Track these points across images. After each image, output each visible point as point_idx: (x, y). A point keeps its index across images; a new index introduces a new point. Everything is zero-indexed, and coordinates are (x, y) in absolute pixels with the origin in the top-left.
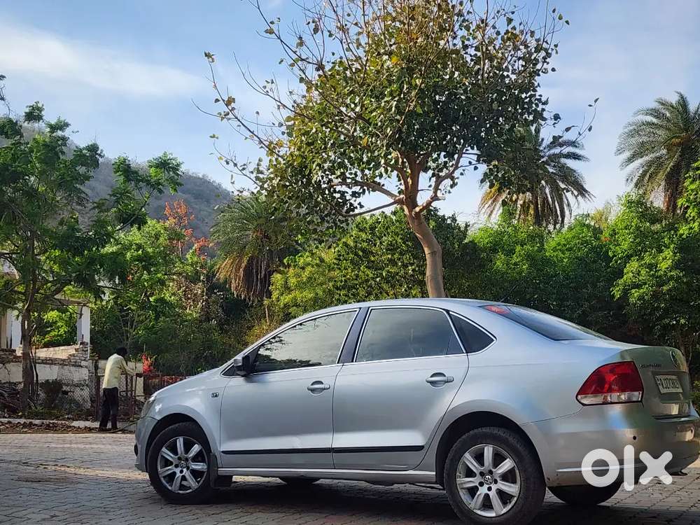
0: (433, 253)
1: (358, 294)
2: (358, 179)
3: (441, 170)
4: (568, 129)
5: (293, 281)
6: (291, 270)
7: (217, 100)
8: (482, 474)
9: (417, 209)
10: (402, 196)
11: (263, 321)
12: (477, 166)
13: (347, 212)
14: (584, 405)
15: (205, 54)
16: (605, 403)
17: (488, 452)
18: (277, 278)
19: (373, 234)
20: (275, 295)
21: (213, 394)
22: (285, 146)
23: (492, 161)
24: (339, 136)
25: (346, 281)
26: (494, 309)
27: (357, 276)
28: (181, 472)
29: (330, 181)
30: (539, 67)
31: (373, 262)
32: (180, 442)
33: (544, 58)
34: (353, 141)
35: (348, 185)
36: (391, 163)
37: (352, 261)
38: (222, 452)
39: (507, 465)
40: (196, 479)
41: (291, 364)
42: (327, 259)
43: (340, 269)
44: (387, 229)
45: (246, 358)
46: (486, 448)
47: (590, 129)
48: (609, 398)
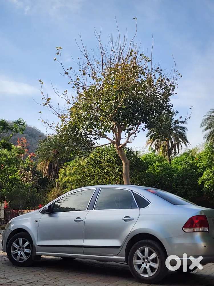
0: (126, 164)
1: (95, 178)
2: (97, 133)
3: (130, 130)
4: (181, 117)
5: (68, 172)
6: (68, 168)
7: (43, 99)
8: (144, 259)
9: (120, 146)
10: (115, 140)
11: (55, 188)
12: (145, 130)
13: (92, 145)
14: (185, 232)
15: (39, 80)
16: (194, 232)
17: (146, 250)
18: (62, 171)
19: (102, 154)
20: (60, 177)
21: (35, 221)
22: (68, 118)
23: (151, 128)
24: (91, 116)
25: (90, 173)
26: (150, 191)
27: (95, 171)
28: (21, 253)
29: (86, 133)
30: (170, 92)
31: (101, 166)
32: (21, 241)
33: (173, 89)
34: (96, 118)
35: (93, 135)
36: (111, 127)
37: (93, 165)
38: (38, 245)
39: (154, 255)
40: (26, 256)
41: (68, 210)
42: (82, 164)
43: (88, 168)
44: (107, 153)
45: (50, 207)
46: (145, 249)
47: (190, 118)
48: (195, 230)
